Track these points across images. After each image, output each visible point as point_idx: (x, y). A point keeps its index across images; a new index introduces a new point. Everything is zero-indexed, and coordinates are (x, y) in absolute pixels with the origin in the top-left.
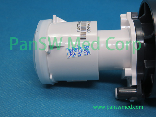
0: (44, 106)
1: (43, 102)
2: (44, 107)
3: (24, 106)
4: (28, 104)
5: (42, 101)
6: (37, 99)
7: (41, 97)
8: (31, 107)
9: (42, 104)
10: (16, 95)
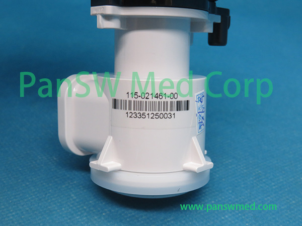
0: (75, 198)
1: (74, 191)
2: (74, 200)
3: (41, 197)
4: (49, 194)
5: (72, 189)
6: (64, 186)
7: (71, 183)
8: (53, 199)
9: (72, 195)
10: (30, 180)
